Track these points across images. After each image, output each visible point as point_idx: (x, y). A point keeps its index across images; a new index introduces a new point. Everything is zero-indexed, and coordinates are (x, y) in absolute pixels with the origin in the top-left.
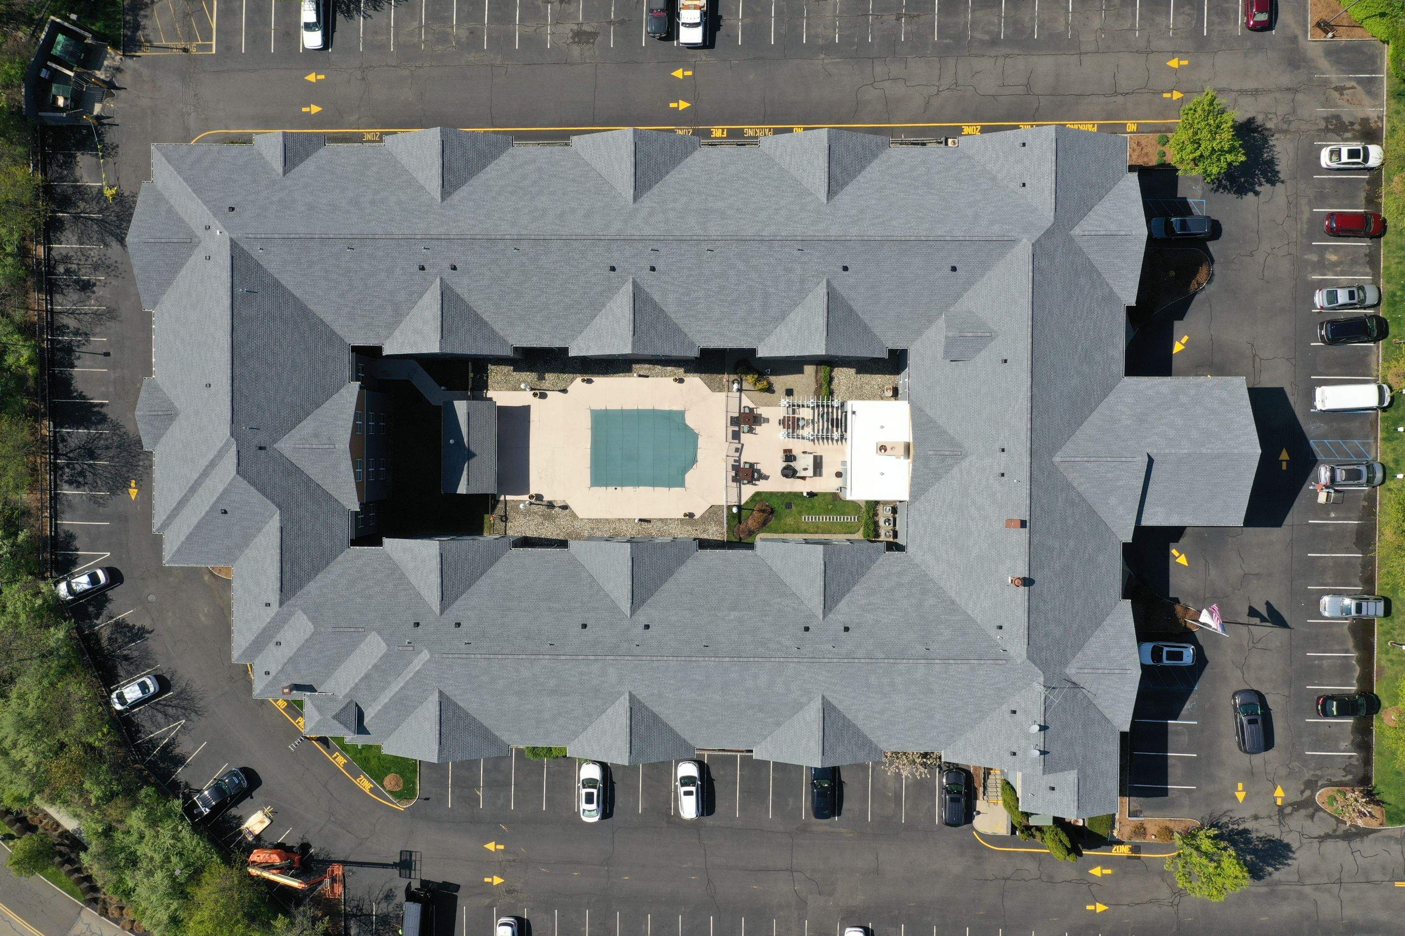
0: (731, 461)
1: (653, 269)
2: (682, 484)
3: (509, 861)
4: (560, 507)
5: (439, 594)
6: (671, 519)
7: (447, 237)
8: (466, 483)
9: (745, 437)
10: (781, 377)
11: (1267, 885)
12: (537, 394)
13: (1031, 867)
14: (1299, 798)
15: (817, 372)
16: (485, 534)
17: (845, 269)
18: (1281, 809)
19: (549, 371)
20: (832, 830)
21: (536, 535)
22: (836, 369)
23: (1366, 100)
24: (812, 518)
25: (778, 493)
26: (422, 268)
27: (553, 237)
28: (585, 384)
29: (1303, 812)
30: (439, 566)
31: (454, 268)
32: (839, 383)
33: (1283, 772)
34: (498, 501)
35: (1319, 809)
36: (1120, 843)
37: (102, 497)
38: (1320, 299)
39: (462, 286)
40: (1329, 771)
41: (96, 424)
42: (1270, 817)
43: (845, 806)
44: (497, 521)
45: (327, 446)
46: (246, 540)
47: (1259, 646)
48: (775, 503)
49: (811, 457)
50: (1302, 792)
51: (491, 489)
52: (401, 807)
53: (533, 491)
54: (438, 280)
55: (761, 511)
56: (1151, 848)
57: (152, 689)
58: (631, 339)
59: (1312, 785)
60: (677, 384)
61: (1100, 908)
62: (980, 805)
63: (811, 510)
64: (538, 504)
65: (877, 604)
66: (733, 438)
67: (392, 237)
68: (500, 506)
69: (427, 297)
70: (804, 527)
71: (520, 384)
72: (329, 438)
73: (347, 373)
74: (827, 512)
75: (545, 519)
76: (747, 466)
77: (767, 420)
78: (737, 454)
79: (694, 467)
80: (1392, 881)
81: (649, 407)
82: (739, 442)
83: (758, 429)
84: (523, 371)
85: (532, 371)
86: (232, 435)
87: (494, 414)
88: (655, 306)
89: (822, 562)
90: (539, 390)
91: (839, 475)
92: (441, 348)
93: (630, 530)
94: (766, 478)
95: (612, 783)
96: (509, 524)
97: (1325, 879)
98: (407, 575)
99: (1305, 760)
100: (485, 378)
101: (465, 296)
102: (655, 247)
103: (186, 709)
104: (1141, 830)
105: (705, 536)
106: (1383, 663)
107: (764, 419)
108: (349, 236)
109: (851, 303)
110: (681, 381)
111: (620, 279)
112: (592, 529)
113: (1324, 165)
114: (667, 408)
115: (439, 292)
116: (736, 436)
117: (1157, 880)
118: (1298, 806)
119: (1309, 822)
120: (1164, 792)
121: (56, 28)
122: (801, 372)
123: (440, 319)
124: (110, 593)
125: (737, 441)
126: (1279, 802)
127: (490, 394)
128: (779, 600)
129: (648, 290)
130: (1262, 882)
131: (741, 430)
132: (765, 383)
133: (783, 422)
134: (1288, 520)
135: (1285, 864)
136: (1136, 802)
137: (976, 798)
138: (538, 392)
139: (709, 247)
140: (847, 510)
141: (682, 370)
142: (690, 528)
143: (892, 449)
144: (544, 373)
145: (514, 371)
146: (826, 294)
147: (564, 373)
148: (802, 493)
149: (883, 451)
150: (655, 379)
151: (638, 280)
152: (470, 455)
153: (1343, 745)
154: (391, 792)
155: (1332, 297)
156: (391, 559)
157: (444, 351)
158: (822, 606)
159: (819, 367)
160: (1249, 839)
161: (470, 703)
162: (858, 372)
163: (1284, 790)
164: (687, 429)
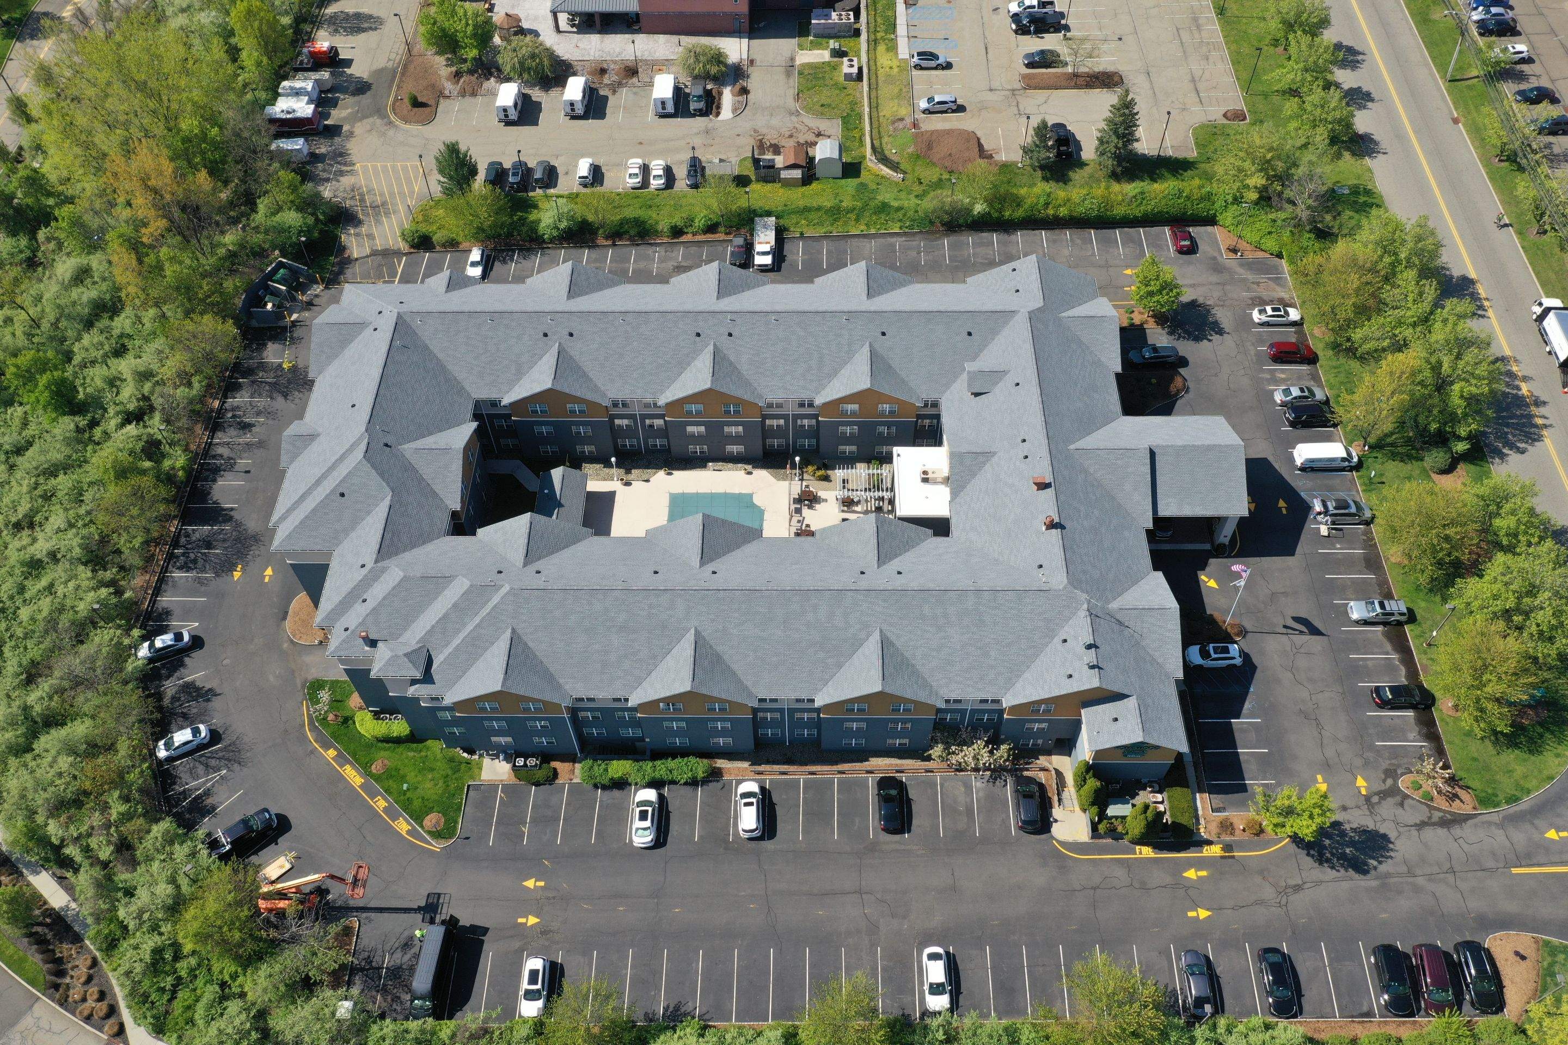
0: (793, 528)
1: (730, 335)
3: (548, 898)
5: (524, 554)
7: (569, 311)
9: (806, 513)
10: (837, 470)
11: (1377, 878)
12: (623, 484)
13: (1120, 873)
14: (1383, 787)
17: (884, 334)
18: (1367, 799)
20: (903, 847)
23: (1278, 289)
27: (654, 312)
28: (666, 476)
29: (1390, 801)
30: (528, 531)
31: (571, 335)
33: (1358, 762)
35: (1406, 797)
36: (1209, 843)
37: (206, 578)
38: (1278, 397)
39: (576, 349)
40: (1405, 760)
41: (220, 523)
42: (1358, 807)
43: (915, 822)
45: (444, 447)
46: (355, 522)
47: (1302, 650)
50: (1384, 781)
52: (437, 846)
56: (1242, 846)
57: (203, 735)
59: (1391, 773)
60: (745, 476)
61: (1203, 914)
62: (1057, 812)
65: (927, 562)
66: (795, 513)
67: (525, 311)
69: (545, 359)
72: (447, 444)
73: (468, 416)
77: (826, 500)
78: (799, 524)
80: (1508, 865)
81: (721, 490)
82: (801, 515)
83: (817, 506)
85: (620, 469)
86: (366, 430)
88: (731, 363)
89: (875, 526)
90: (625, 480)
95: (668, 813)
97: (1435, 869)
98: (496, 549)
99: (1378, 751)
101: (577, 359)
102: (733, 318)
103: (229, 760)
104: (1227, 826)
106: (1425, 661)
107: (823, 499)
108: (491, 312)
109: (890, 362)
110: (749, 473)
113: (1256, 320)
114: (737, 492)
115: (556, 353)
117: (1258, 880)
118: (1385, 794)
119: (1399, 811)
120: (1243, 788)
121: (281, 265)
123: (554, 369)
124: (187, 660)
125: (799, 515)
126: (1364, 792)
128: (836, 559)
129: (725, 352)
130: (1368, 876)
131: (802, 508)
132: (823, 474)
134: (1299, 549)
135: (1387, 857)
136: (1218, 799)
137: (1051, 807)
138: (624, 482)
139: (775, 318)
141: (750, 466)
144: (633, 469)
145: (605, 467)
146: (869, 351)
147: (648, 469)
150: (727, 472)
151: (718, 344)
152: (560, 505)
153: (1411, 735)
154: (429, 833)
155: (1287, 392)
156: (483, 541)
158: (876, 560)
160: (1344, 831)
161: (539, 644)
163: (1366, 780)
164: (754, 506)
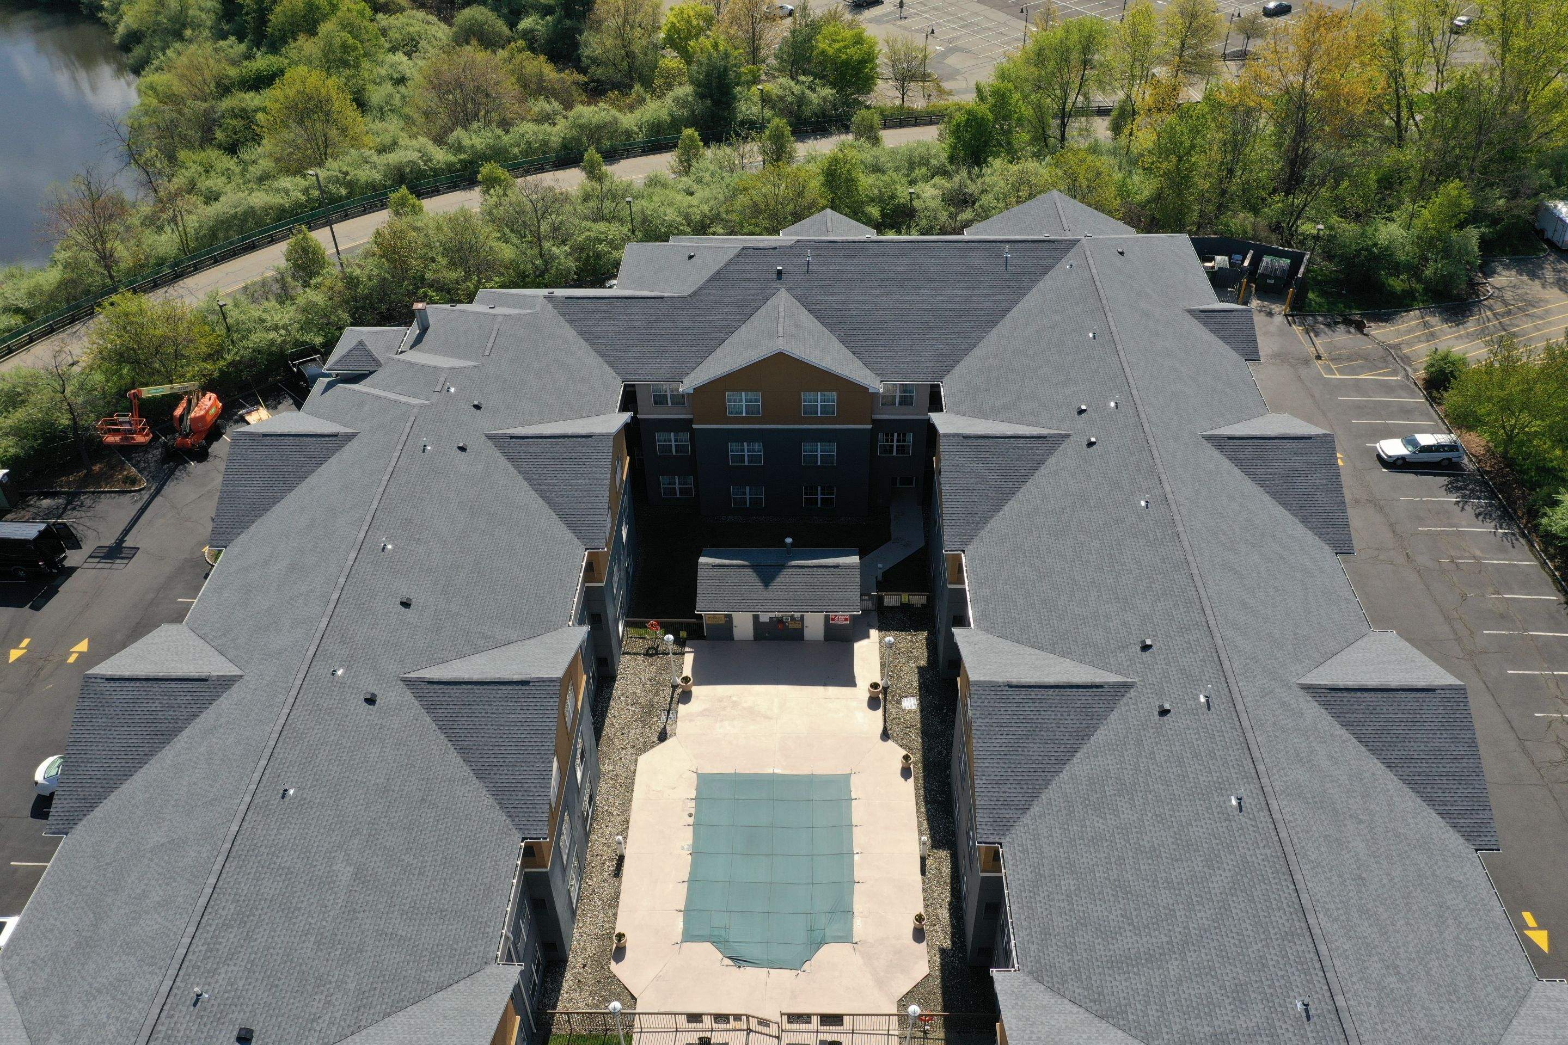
1: (1164, 713)
2: (689, 936)
3: (42, 671)
4: (664, 729)
6: (615, 915)
7: (1145, 422)
8: (717, 565)
12: (876, 690)
26: (1081, 411)
27: (1185, 544)
28: (900, 765)
34: (686, 641)
44: (649, 640)
51: (704, 618)
53: (696, 690)
54: (1066, 431)
60: (909, 926)
64: (672, 698)
75: (642, 707)
79: (727, 962)
84: (917, 678)
88: (1083, 736)
90: (885, 699)
93: (603, 841)
96: (640, 658)
105: (567, 984)
108: (1114, 329)
110: (919, 935)
111: (1126, 661)
112: (615, 778)
114: (857, 908)
127: (874, 635)
129: (1114, 716)
138: (880, 693)
139: (1247, 802)
145: (919, 668)
150: (919, 886)
151: (1132, 693)
164: (815, 943)
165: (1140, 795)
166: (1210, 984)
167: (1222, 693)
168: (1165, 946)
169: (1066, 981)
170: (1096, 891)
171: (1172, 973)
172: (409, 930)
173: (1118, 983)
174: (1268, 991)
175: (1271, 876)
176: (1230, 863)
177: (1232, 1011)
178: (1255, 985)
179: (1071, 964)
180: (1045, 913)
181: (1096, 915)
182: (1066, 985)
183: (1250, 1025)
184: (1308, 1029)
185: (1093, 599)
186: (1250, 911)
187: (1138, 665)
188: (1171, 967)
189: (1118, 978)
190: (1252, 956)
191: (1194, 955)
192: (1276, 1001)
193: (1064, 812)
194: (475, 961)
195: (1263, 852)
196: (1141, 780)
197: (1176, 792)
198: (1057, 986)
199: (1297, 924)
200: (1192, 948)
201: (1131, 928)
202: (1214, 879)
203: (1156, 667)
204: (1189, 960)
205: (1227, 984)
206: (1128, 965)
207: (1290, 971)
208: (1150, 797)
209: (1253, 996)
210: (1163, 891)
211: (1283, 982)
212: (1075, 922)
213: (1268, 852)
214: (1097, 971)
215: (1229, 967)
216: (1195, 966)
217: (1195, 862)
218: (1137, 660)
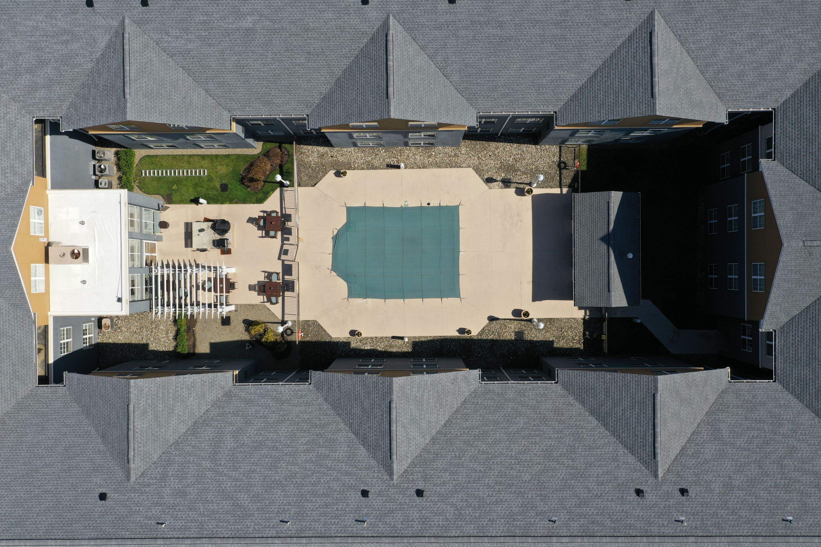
0: (292, 239)
1: (365, 493)
2: (351, 210)
4: (495, 181)
5: (655, 41)
6: (363, 169)
7: (651, 539)
8: (612, 205)
9: (278, 268)
10: (236, 338)
12: (524, 315)
15: (194, 346)
16: (585, 147)
19: (510, 342)
21: (524, 147)
22: (171, 349)
24: (196, 174)
25: (237, 203)
26: (683, 492)
27: (502, 540)
28: (468, 328)
30: (656, 79)
31: (639, 492)
32: (167, 333)
34: (570, 186)
39: (627, 467)
44: (570, 162)
45: (815, 243)
48: (239, 190)
49: (195, 247)
51: (578, 197)
53: (528, 199)
54: (660, 474)
55: (256, 180)
58: (395, 397)
60: (359, 329)
63: (198, 182)
64: (521, 183)
65: (55, 43)
66: (291, 266)
67: (730, 539)
68: (567, 180)
70: (205, 163)
71: (545, 326)
72: (811, 254)
73: (778, 343)
74: (178, 181)
75: (513, 165)
76: (272, 233)
77: (251, 288)
78: (285, 247)
79: (336, 232)
81: (391, 302)
82: (283, 261)
83: (262, 278)
84: (541, 341)
85: (531, 342)
87: (577, 291)
88: (364, 442)
89: (128, 96)
90: (522, 320)
91: (164, 225)
92: (656, 381)
93: (411, 155)
94: (251, 220)
96: (556, 159)
98: (698, 71)
100: (587, 333)
101: (622, 450)
102: (359, 526)
105: (322, 149)
107: (255, 290)
108: (791, 539)
109: (102, 447)
110: (353, 333)
111: (411, 478)
112: (456, 155)
114: (370, 301)
115: (659, 457)
116: (287, 269)
122: (213, 346)
123: (658, 421)
125: (286, 263)
127: (580, 314)
128: (190, 47)
129: (373, 462)
131: (281, 275)
132: (253, 332)
133: (231, 286)
138: (523, 318)
139: (285, 527)
140: (155, 183)
141: (353, 345)
142: (341, 159)
143: (64, 255)
144: (516, 340)
145: (552, 342)
146: (131, 461)
147: (492, 340)
148: (208, 203)
149: (76, 251)
150: (385, 335)
151: (386, 477)
152: (607, 239)
156: (718, 94)
157: (651, 377)
158: (126, 36)
159: (192, 351)
162: (146, 345)
164: (345, 277)
165: (313, 467)
166: (192, 480)
167: (365, 532)
168: (219, 462)
169: (220, 409)
170: (262, 432)
171: (204, 463)
172: (230, 67)
173: (209, 434)
174: (177, 508)
175: (236, 527)
176: (252, 507)
177: (175, 487)
178: (183, 502)
179: (227, 412)
180: (260, 403)
181: (249, 429)
182: (217, 408)
183: (165, 495)
184: (153, 522)
185: (474, 466)
186: (221, 510)
187: (406, 485)
188: (207, 462)
189: (211, 435)
190: (198, 505)
191: (209, 476)
192: (171, 511)
193: (318, 422)
194: (228, 105)
195: (252, 527)
196: (322, 470)
197: (306, 488)
198: (219, 404)
199: (205, 533)
200: (213, 475)
201: (235, 446)
202: (246, 496)
203: (401, 496)
204: (208, 473)
205: (188, 489)
206: (217, 441)
207: (184, 522)
208: (309, 472)
209: (178, 500)
210: (249, 467)
211: (179, 516)
212: (250, 418)
213: (251, 530)
214: (219, 425)
215: (196, 491)
216: (203, 475)
217: (259, 489)
218: (411, 485)
